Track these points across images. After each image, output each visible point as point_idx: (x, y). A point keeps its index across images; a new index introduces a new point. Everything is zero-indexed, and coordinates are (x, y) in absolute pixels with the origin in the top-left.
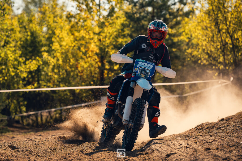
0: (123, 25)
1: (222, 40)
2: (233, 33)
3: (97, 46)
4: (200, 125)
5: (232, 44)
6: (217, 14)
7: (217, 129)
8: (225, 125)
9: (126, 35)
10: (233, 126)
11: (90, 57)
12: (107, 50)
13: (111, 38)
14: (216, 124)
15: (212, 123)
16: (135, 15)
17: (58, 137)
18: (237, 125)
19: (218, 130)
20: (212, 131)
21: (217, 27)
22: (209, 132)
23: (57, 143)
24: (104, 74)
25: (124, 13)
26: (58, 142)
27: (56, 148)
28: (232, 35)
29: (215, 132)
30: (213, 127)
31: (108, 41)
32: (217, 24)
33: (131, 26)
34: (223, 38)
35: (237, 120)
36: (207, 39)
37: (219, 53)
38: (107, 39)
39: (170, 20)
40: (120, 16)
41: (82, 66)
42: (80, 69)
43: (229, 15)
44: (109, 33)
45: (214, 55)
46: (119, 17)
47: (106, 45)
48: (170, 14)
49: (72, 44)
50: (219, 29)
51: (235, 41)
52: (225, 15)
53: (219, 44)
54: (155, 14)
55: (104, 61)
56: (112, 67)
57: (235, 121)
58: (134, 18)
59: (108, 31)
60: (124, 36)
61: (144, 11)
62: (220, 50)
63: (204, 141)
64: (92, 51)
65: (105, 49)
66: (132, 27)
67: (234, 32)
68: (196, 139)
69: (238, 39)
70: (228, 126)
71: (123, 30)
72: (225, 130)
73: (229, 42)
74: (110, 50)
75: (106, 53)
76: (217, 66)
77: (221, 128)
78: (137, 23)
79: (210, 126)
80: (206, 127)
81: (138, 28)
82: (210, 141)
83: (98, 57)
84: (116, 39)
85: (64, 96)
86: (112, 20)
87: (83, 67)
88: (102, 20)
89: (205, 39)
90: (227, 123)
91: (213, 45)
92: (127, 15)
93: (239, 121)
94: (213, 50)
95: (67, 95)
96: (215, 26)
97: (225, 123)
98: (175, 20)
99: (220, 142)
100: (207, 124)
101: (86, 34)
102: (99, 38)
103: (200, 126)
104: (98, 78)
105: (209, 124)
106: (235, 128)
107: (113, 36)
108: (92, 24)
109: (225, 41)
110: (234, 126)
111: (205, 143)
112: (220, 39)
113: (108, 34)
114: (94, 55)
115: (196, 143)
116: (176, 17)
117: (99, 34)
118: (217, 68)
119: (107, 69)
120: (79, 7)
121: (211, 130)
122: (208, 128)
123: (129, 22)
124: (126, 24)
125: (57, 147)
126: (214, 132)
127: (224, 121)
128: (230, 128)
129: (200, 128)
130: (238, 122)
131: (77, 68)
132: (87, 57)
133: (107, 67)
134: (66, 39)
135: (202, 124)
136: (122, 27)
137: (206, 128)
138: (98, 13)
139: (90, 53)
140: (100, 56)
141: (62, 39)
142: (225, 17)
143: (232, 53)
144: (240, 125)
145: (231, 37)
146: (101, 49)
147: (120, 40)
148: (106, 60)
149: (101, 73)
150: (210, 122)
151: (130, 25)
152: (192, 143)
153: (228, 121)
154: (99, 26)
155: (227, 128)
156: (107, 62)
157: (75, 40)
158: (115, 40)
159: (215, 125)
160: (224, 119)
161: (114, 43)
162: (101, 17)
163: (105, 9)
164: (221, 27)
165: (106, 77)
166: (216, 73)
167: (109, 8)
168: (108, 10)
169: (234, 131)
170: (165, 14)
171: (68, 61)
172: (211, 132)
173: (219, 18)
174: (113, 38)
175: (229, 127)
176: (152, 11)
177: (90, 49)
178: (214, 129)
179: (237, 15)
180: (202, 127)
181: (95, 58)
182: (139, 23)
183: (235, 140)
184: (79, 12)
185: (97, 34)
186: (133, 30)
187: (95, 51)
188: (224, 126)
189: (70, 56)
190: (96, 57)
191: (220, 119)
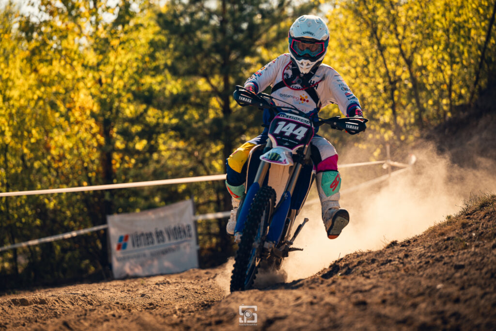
0: (152, 43)
1: (387, 72)
2: (412, 53)
3: (93, 96)
4: (342, 259)
5: (413, 79)
6: (374, 10)
7: (382, 264)
8: (401, 255)
9: (162, 67)
10: (420, 255)
11: (77, 123)
12: (116, 104)
13: (126, 74)
14: (380, 253)
15: (370, 252)
16: (181, 19)
17: (10, 301)
18: (429, 254)
19: (384, 266)
20: (371, 270)
21: (376, 41)
22: (364, 272)
23: (7, 313)
24: (113, 162)
25: (155, 17)
26: (9, 312)
27: (6, 324)
28: (410, 57)
29: (378, 271)
30: (373, 261)
31: (119, 84)
32: (374, 34)
33: (171, 46)
34: (389, 67)
35: (427, 242)
36: (353, 71)
37: (382, 102)
38: (115, 79)
39: (262, 29)
40: (146, 24)
41: (59, 144)
42: (54, 152)
43: (402, 10)
44: (121, 65)
45: (369, 107)
46: (141, 25)
47: (115, 92)
48: (265, 14)
49: (34, 93)
50: (379, 44)
51: (418, 74)
52: (392, 12)
53: (381, 80)
54: (228, 16)
55: (111, 131)
56: (131, 145)
57: (422, 246)
58: (179, 26)
59: (119, 60)
60: (157, 71)
61: (201, 9)
62: (384, 95)
63: (351, 290)
64: (82, 109)
65: (112, 102)
66: (175, 49)
67: (415, 50)
68: (333, 286)
69: (424, 68)
70: (406, 256)
71: (152, 57)
72: (401, 266)
73: (403, 77)
74: (123, 105)
75: (114, 111)
76: (379, 133)
77: (390, 261)
78: (186, 37)
79: (364, 258)
80: (356, 261)
81: (190, 51)
82: (367, 288)
83: (97, 122)
84: (136, 76)
85: (19, 219)
86: (126, 33)
87: (62, 147)
88: (103, 34)
89: (349, 71)
90: (404, 250)
91: (366, 84)
92: (161, 20)
93: (433, 244)
94: (367, 94)
95: (26, 214)
96: (371, 38)
97: (401, 250)
98: (275, 27)
99: (389, 288)
100: (358, 256)
101: (65, 69)
102: (97, 77)
103: (342, 261)
104: (97, 173)
105: (362, 254)
106: (424, 260)
107: (130, 71)
108: (80, 45)
109: (394, 72)
110: (420, 257)
111: (355, 292)
112: (383, 70)
113: (117, 67)
114: (87, 119)
115: (333, 293)
116: (276, 20)
117: (96, 68)
118: (378, 137)
119: (118, 151)
120: (46, 5)
121: (368, 268)
122: (360, 263)
123: (165, 35)
124: (160, 40)
125: (8, 322)
126: (375, 271)
127: (399, 247)
128: (413, 260)
129: (343, 265)
130: (430, 246)
131: (48, 149)
132: (70, 124)
133: (119, 145)
134: (18, 82)
135: (346, 256)
136: (152, 50)
137: (355, 264)
138: (93, 18)
139: (77, 114)
140: (101, 119)
141: (10, 84)
142: (393, 15)
143: (414, 101)
144: (436, 253)
145: (409, 62)
146: (102, 103)
147: (148, 80)
148: (115, 130)
149: (106, 159)
150: (365, 250)
151: (168, 43)
152: (323, 293)
153: (406, 246)
154: (95, 50)
155: (406, 260)
156: (118, 133)
157: (41, 83)
158: (134, 81)
159: (376, 255)
160: (396, 243)
161: (134, 88)
162: (100, 27)
163: (108, 8)
164: (383, 41)
165: (118, 169)
166: (375, 150)
167: (117, 5)
168: (117, 10)
169: (421, 267)
170: (252, 15)
171: (26, 134)
172: (368, 272)
173: (379, 20)
174: (131, 77)
175: (409, 259)
176: (220, 9)
177: (78, 105)
178: (375, 265)
179: (421, 10)
180: (347, 262)
181: (90, 126)
182: (191, 39)
183: (425, 283)
184: (46, 17)
185: (92, 68)
186: (177, 54)
187: (89, 108)
188: (398, 258)
189: (29, 122)
190: (92, 122)
191: (389, 243)
